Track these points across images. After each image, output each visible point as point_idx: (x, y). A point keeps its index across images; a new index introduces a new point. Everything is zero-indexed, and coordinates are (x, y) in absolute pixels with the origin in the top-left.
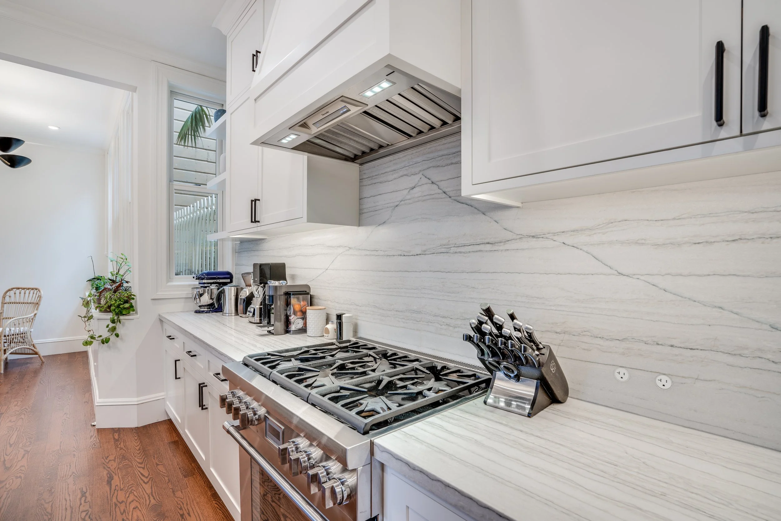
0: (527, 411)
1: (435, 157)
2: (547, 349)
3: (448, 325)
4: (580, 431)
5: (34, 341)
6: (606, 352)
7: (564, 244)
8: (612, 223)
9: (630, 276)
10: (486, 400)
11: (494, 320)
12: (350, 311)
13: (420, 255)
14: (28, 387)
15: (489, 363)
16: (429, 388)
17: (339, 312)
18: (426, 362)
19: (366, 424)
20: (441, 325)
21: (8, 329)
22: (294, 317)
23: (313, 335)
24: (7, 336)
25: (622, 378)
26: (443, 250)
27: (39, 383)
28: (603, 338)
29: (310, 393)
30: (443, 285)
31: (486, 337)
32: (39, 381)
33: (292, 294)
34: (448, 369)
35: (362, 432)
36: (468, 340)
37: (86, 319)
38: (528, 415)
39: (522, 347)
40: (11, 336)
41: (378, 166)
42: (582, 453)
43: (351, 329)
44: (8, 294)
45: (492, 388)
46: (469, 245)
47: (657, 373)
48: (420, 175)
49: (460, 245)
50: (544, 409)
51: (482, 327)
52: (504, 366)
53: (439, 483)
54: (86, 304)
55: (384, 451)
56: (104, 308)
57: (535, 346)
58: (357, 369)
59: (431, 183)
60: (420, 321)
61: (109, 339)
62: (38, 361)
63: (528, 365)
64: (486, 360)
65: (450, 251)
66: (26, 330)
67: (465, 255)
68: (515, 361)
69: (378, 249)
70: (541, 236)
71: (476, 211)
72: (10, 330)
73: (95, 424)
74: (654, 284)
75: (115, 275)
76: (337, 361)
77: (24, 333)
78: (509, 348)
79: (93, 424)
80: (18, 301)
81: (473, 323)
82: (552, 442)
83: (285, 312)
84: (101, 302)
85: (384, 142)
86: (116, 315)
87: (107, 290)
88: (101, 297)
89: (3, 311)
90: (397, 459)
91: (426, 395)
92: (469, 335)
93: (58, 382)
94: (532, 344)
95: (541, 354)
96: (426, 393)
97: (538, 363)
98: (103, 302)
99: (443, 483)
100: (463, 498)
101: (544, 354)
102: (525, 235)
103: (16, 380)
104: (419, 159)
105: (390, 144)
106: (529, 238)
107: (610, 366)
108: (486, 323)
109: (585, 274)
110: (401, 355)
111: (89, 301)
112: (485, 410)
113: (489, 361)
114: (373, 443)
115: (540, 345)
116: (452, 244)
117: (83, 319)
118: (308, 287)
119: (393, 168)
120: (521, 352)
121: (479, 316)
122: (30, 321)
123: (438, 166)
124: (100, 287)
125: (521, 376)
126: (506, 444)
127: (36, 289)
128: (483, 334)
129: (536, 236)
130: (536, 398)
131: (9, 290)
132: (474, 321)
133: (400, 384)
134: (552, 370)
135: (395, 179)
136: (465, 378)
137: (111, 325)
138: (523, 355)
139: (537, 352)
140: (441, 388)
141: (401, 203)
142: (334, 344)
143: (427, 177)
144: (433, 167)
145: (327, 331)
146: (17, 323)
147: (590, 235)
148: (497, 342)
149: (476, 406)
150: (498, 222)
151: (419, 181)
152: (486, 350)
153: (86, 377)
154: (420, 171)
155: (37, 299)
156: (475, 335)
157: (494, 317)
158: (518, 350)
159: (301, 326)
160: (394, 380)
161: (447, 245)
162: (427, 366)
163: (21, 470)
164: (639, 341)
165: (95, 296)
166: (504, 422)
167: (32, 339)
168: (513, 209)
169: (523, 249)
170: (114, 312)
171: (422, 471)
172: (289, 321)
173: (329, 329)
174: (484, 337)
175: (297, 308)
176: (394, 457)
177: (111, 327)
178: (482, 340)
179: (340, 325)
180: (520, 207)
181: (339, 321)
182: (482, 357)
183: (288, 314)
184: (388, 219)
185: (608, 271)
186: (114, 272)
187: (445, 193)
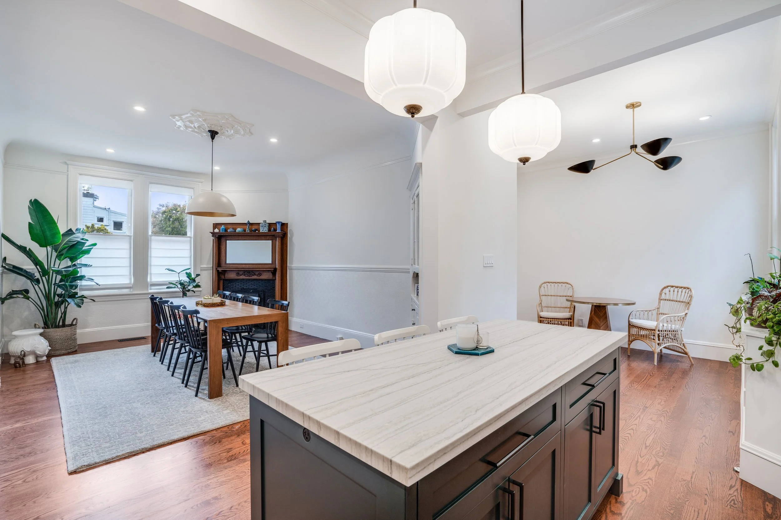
5: (684, 340)
14: (673, 388)
21: (661, 325)
24: (660, 331)
27: (684, 386)
32: (685, 385)
37: (735, 330)
40: (664, 331)
44: (664, 291)
54: (734, 312)
56: (756, 322)
61: (763, 366)
62: (688, 362)
66: (677, 328)
72: (663, 326)
73: (738, 471)
75: (777, 277)
77: (676, 331)
79: (736, 468)
80: (672, 299)
84: (753, 312)
86: (774, 334)
87: (763, 297)
88: (754, 306)
89: (660, 306)
93: (704, 393)
98: (755, 313)
103: (665, 375)
111: (738, 309)
117: (731, 329)
122: (681, 320)
124: (757, 291)
127: (688, 288)
131: (665, 288)
137: (766, 348)
146: (669, 320)
153: (736, 397)
155: (688, 299)
163: (648, 482)
165: (747, 304)
167: (683, 338)
170: (771, 330)
177: (766, 350)
186: (776, 273)
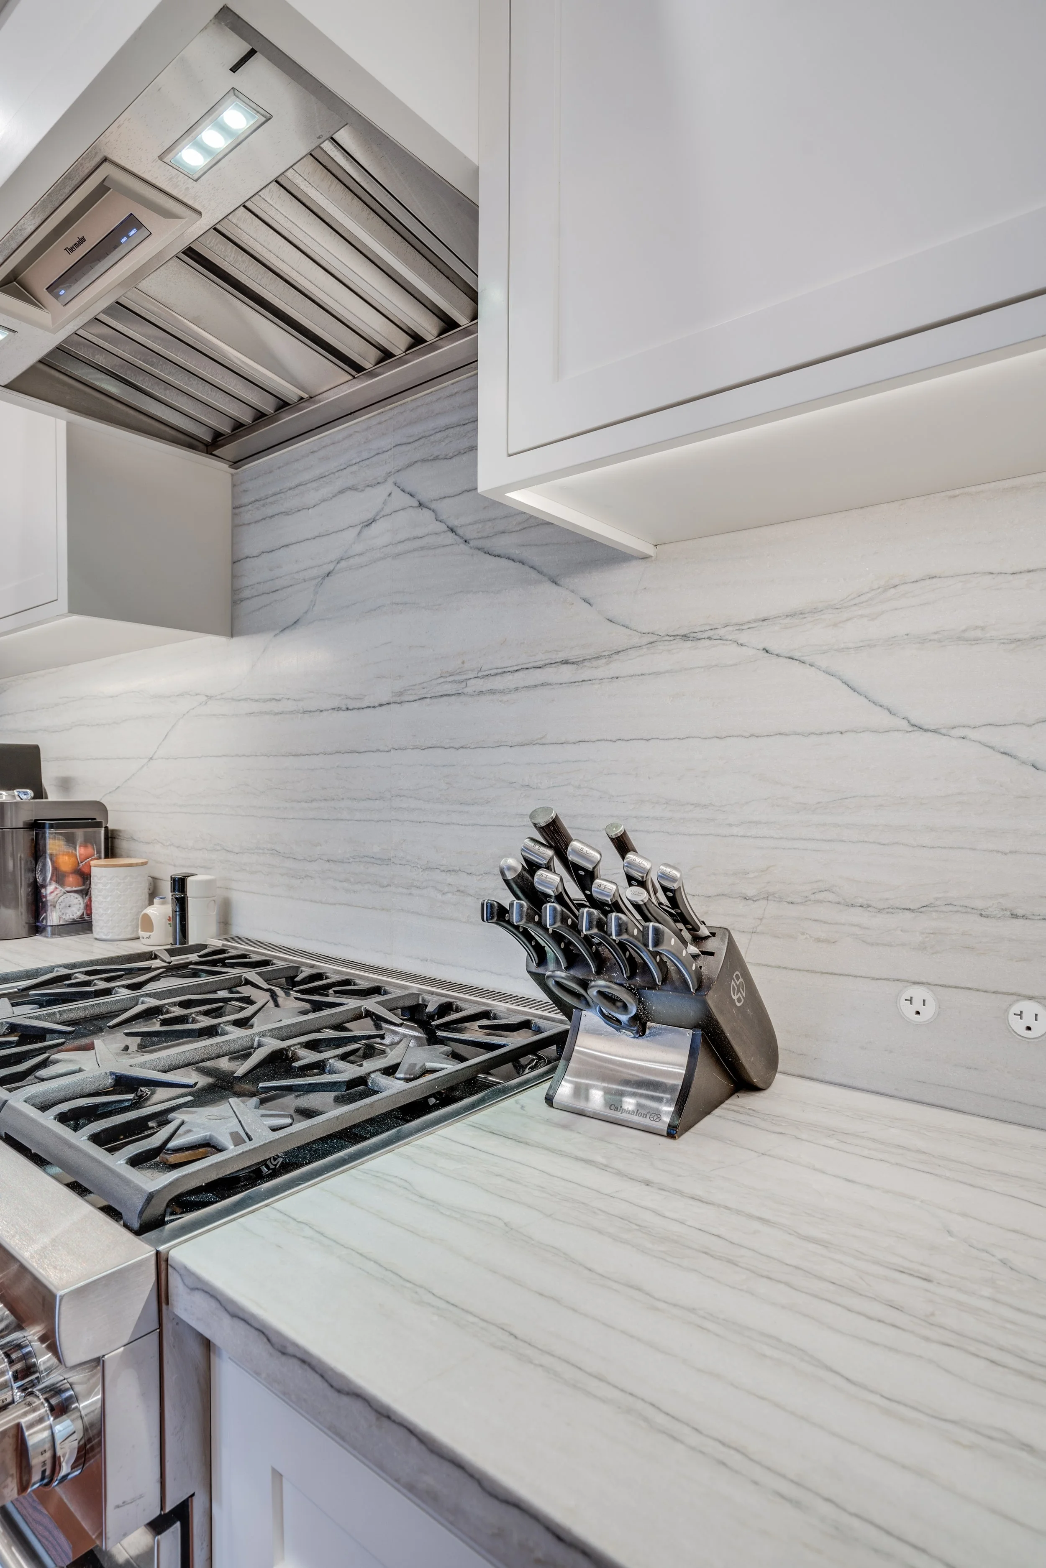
0: (667, 1119)
1: (427, 434)
2: (722, 940)
3: (462, 892)
4: (815, 1170)
6: (877, 944)
7: (767, 652)
8: (895, 586)
9: (944, 731)
10: (551, 1093)
11: (571, 857)
12: (210, 868)
13: (389, 706)
15: (558, 983)
16: (387, 1065)
17: (178, 872)
18: (399, 995)
19: (151, 1197)
20: (444, 894)
22: (56, 889)
23: (108, 937)
25: (918, 1013)
26: (448, 688)
28: (869, 906)
29: (6, 1101)
30: (447, 783)
31: (546, 907)
33: (47, 826)
34: (458, 1010)
35: (136, 1225)
36: (495, 919)
38: (668, 1133)
39: (648, 931)
41: (279, 468)
42: (825, 1244)
43: (213, 914)
45: (568, 1060)
46: (517, 670)
47: (1012, 994)
48: (389, 487)
49: (493, 672)
50: (714, 1110)
51: (536, 879)
52: (599, 992)
53: (357, 1406)
55: (197, 1289)
57: (687, 929)
58: (194, 1021)
59: (417, 504)
60: (388, 885)
63: (667, 987)
64: (549, 977)
65: (465, 690)
67: (505, 698)
68: (632, 976)
69: (282, 696)
70: (705, 635)
71: (534, 575)
74: (1007, 751)
76: (142, 999)
78: (611, 935)
81: (510, 868)
82: (738, 1212)
83: (31, 876)
85: (291, 392)
90: (234, 1316)
91: (376, 1088)
92: (499, 904)
94: (680, 926)
95: (704, 953)
96: (381, 1080)
97: (695, 980)
99: (370, 1406)
100: (433, 1462)
101: (712, 954)
102: (662, 634)
104: (385, 443)
105: (305, 396)
106: (672, 642)
107: (885, 982)
108: (548, 867)
109: (821, 734)
110: (334, 978)
112: (548, 1122)
113: (557, 979)
114: (167, 1260)
115: (702, 927)
116: (472, 670)
118: (100, 806)
119: (317, 472)
120: (646, 945)
121: (526, 849)
123: (436, 458)
125: (649, 1021)
126: (600, 1232)
128: (537, 899)
129: (692, 635)
130: (692, 1080)
132: (511, 862)
133: (308, 1057)
134: (735, 997)
135: (324, 501)
136: (503, 1033)
138: (655, 954)
139: (693, 949)
140: (429, 1065)
141: (339, 566)
142: (156, 957)
143: (408, 489)
144: (423, 461)
145: (147, 924)
147: (835, 625)
148: (577, 919)
149: (523, 1112)
150: (591, 601)
151: (385, 503)
152: (552, 951)
154: (389, 474)
156: (516, 901)
157: (569, 849)
158: (639, 941)
159: (79, 914)
160: (289, 1047)
161: (459, 674)
162: (402, 1003)
164: (964, 910)
166: (600, 1159)
168: (634, 563)
169: (657, 674)
171: (306, 1361)
172: (42, 901)
173: (152, 917)
174: (540, 910)
175: (66, 863)
176: (226, 1310)
178: (537, 918)
179: (181, 904)
180: (650, 557)
181: (178, 894)
182: (540, 970)
183: (40, 880)
184: (306, 612)
185: (883, 719)
187: (452, 530)
